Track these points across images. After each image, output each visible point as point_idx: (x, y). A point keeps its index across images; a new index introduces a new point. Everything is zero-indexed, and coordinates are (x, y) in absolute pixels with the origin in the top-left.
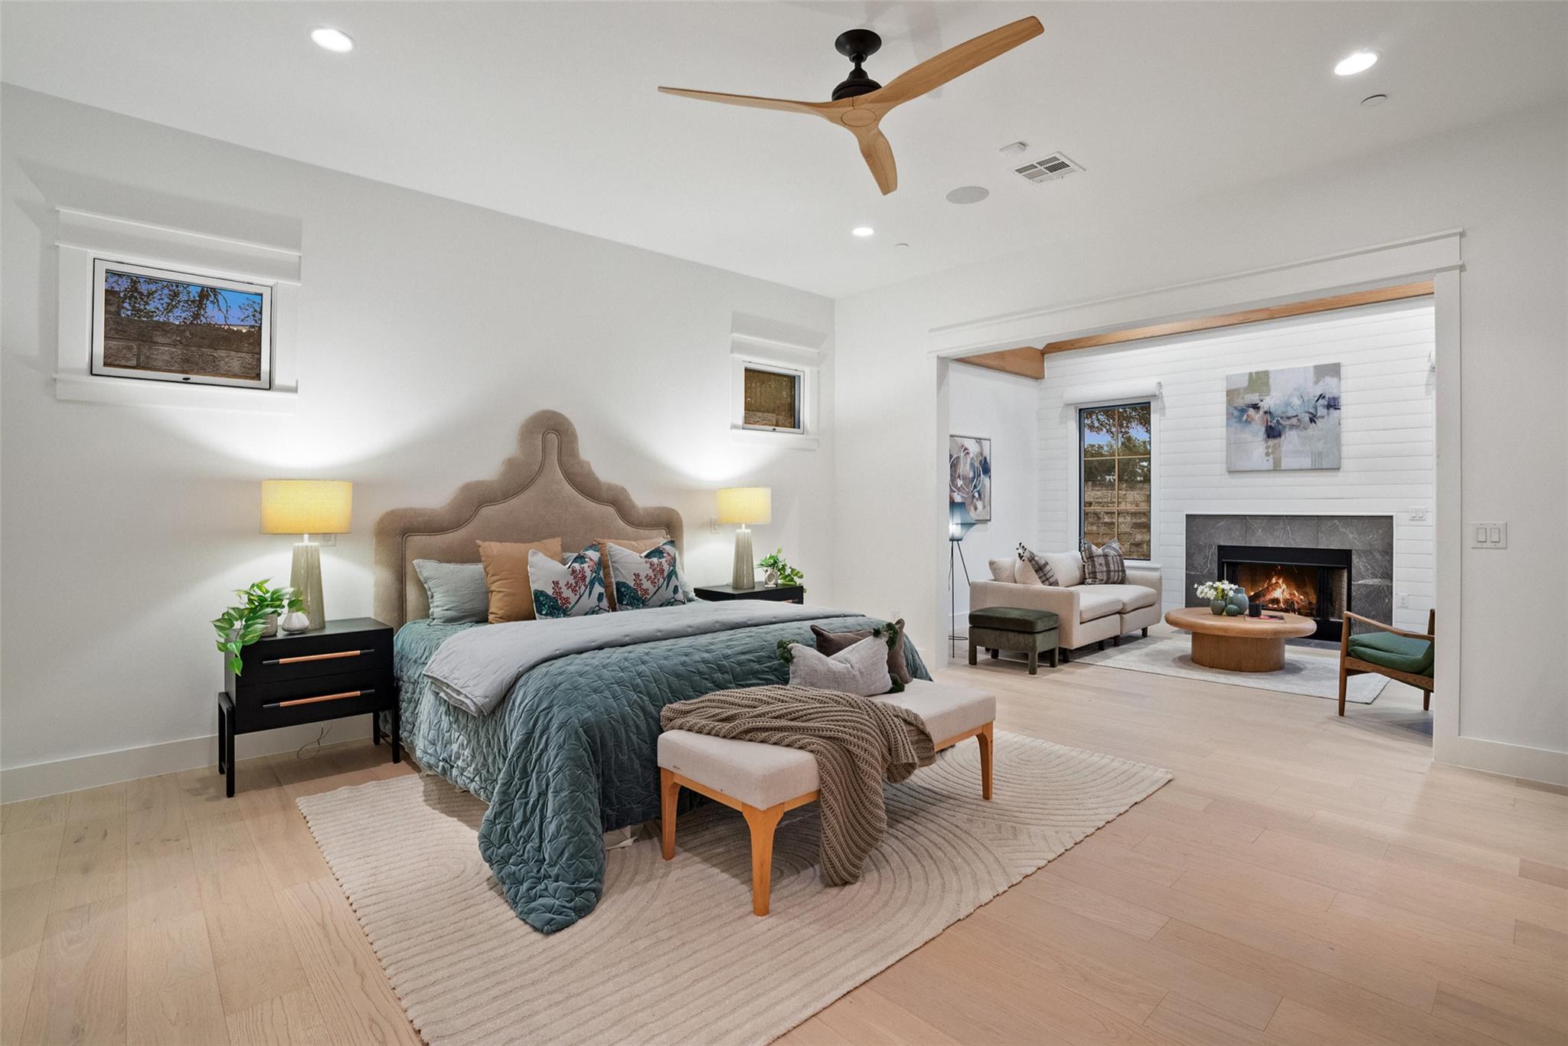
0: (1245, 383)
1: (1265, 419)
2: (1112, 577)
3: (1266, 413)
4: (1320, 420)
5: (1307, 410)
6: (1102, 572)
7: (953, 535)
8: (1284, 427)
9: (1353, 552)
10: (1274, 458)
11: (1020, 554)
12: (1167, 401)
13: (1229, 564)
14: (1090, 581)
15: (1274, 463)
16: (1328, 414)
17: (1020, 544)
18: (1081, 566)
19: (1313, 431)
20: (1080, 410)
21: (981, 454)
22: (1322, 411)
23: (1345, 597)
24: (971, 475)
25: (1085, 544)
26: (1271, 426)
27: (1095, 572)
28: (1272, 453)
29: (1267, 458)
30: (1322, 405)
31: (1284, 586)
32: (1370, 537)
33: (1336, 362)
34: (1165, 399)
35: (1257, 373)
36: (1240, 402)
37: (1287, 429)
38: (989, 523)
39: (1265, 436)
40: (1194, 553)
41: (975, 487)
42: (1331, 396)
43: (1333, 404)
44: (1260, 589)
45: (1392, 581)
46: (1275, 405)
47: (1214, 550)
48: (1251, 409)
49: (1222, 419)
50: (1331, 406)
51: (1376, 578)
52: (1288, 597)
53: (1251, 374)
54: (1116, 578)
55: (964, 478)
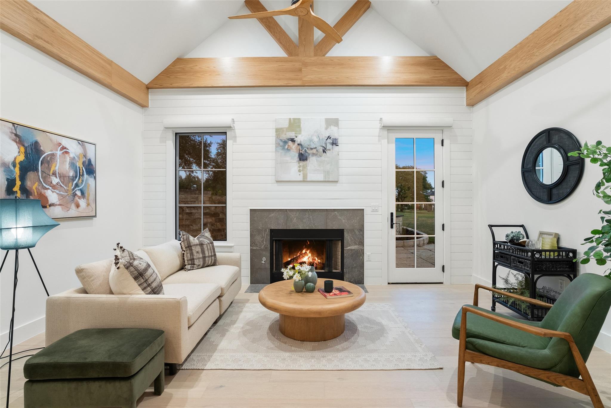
0: (286, 125)
1: (298, 149)
2: (207, 262)
3: (299, 144)
4: (328, 151)
5: (321, 145)
6: (199, 258)
7: (16, 242)
8: (309, 154)
9: (345, 230)
10: (303, 174)
11: (116, 256)
12: (238, 132)
13: (276, 240)
14: (188, 267)
15: (303, 177)
16: (332, 148)
17: (118, 244)
18: (180, 254)
19: (324, 157)
20: (176, 134)
21: (85, 156)
22: (329, 146)
23: (340, 257)
24: (71, 174)
25: (183, 235)
26: (301, 153)
27: (193, 259)
28: (302, 170)
29: (300, 173)
30: (329, 143)
31: (310, 255)
32: (353, 221)
33: (337, 118)
34: (236, 130)
35: (294, 119)
36: (284, 137)
37: (310, 156)
38: (94, 218)
39: (298, 159)
40: (255, 235)
41: (77, 185)
42: (334, 138)
43: (335, 143)
44: (295, 257)
45: (364, 246)
46: (304, 140)
47: (268, 232)
48: (290, 142)
49: (272, 147)
50: (334, 144)
51: (356, 245)
52: (311, 261)
53: (290, 119)
54: (210, 262)
55: (62, 176)
